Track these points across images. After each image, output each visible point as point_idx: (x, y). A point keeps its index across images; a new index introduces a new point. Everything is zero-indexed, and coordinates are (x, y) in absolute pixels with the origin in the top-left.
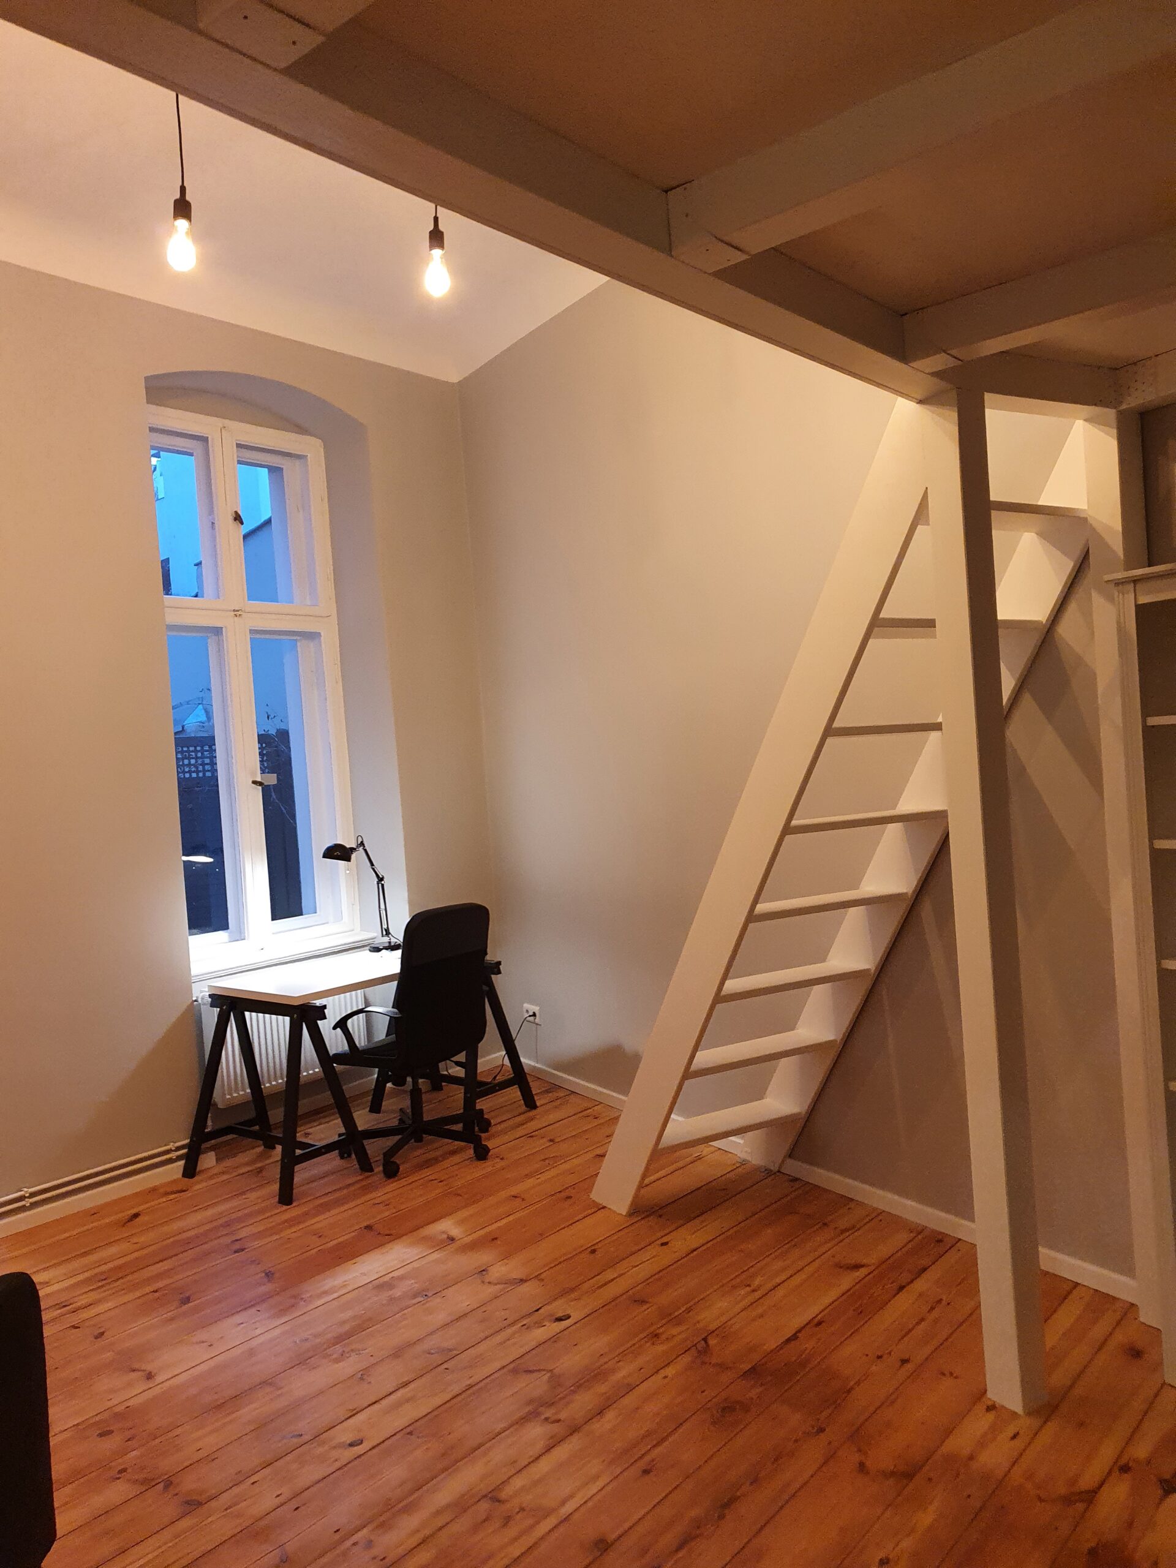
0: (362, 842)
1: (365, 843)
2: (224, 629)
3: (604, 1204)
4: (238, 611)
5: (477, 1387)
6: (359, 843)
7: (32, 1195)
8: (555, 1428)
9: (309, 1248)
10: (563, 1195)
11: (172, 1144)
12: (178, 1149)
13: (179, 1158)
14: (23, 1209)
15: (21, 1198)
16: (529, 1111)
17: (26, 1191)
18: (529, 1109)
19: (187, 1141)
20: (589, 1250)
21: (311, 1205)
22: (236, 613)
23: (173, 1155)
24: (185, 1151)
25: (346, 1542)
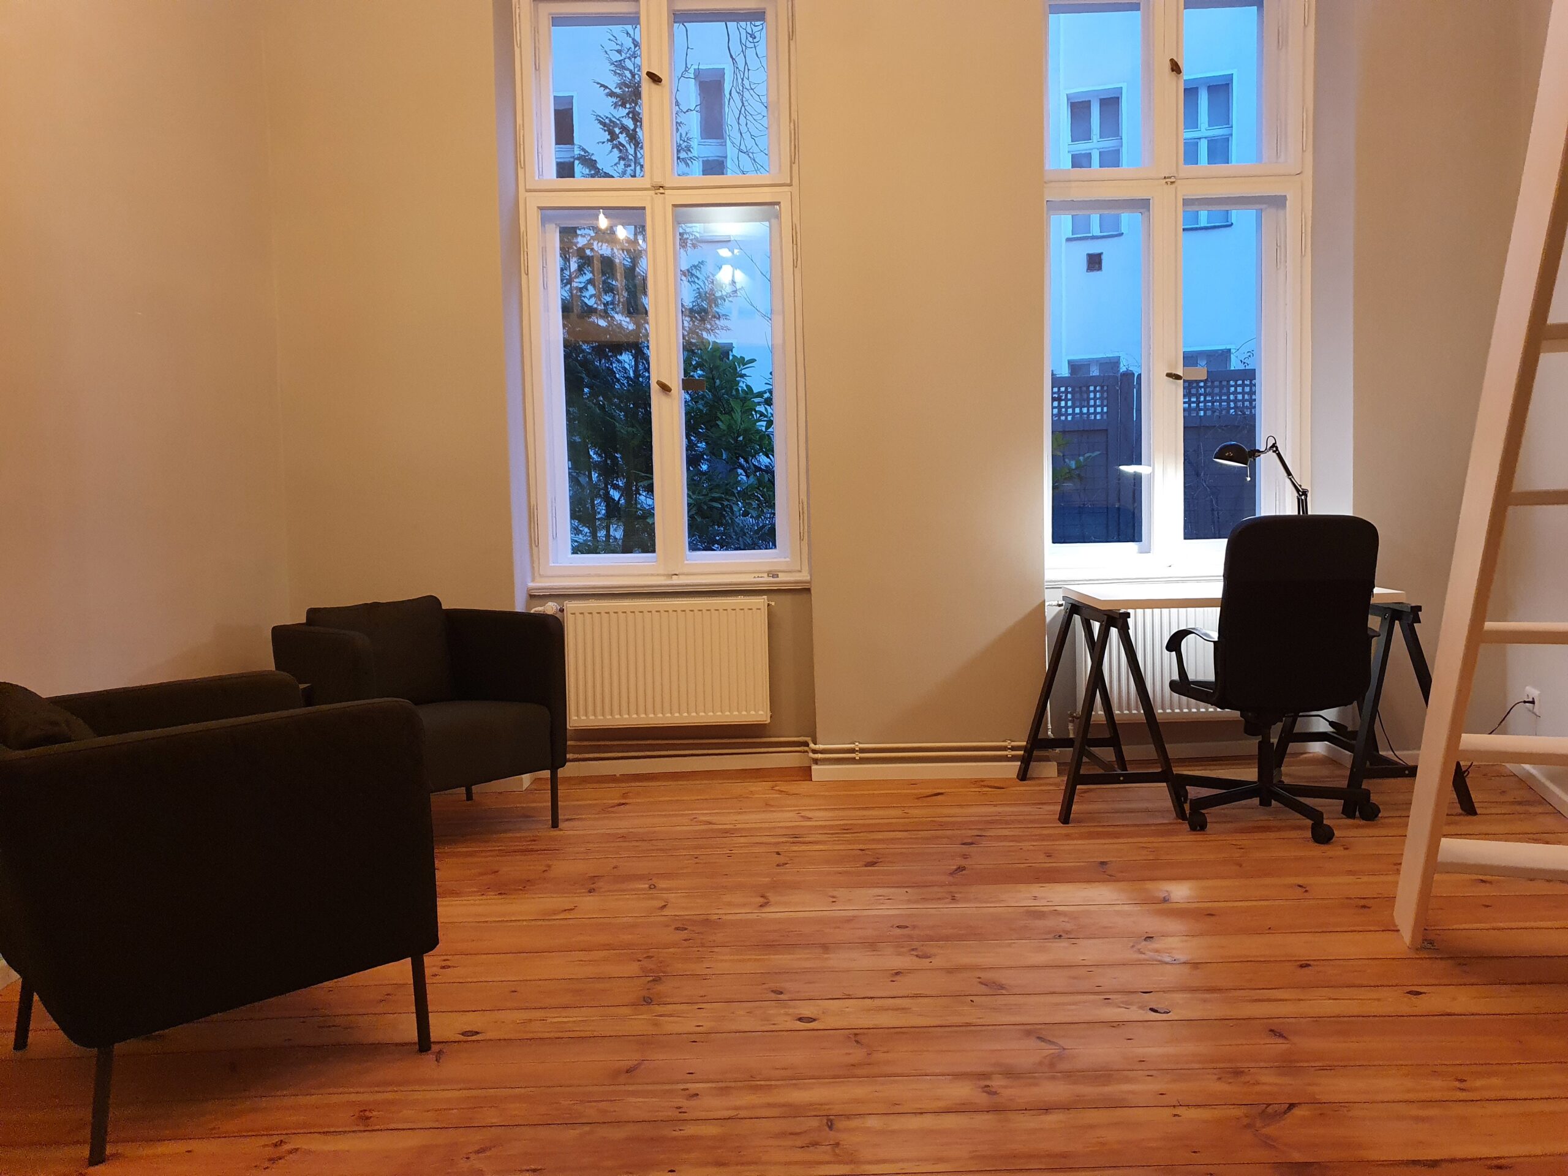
0: (1274, 445)
1: (1278, 445)
2: (1151, 201)
3: (1399, 928)
4: (1170, 178)
5: (973, 1028)
6: (1270, 445)
7: (862, 751)
8: (982, 1099)
9: (1027, 861)
10: (1362, 902)
11: (1009, 742)
12: (1013, 749)
13: (1013, 759)
14: (853, 761)
15: (853, 751)
16: (1463, 815)
17: (858, 746)
18: (1463, 813)
19: (1025, 743)
20: (1299, 963)
21: (1087, 830)
22: (1167, 180)
23: (1010, 753)
24: (1022, 753)
25: (679, 1084)
